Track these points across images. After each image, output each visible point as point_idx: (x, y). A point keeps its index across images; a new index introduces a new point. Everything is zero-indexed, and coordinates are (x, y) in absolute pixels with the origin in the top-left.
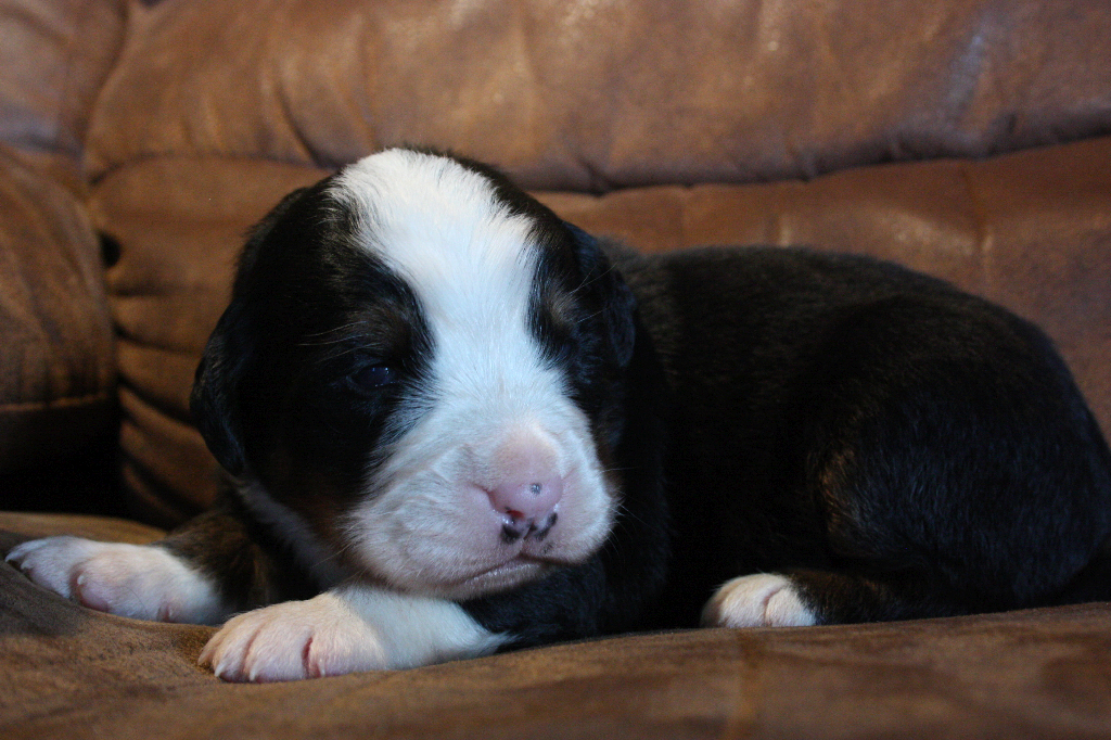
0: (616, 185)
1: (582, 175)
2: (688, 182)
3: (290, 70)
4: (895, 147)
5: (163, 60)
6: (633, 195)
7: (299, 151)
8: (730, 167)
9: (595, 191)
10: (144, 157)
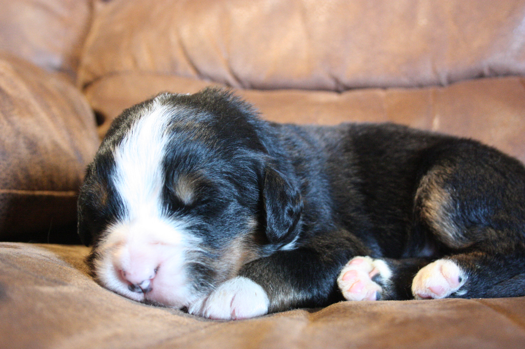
0: (348, 88)
1: (331, 84)
2: (384, 87)
3: (186, 32)
4: (486, 71)
5: (119, 28)
6: (359, 94)
7: (191, 72)
8: (405, 80)
9: (338, 91)
10: (112, 74)
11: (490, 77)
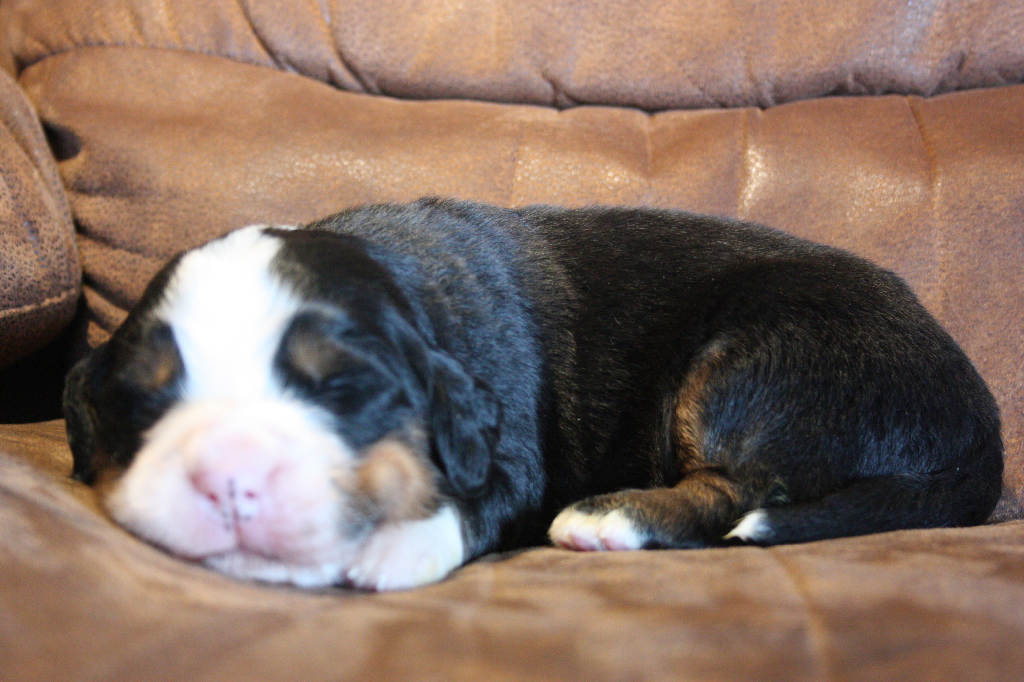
0: (578, 102)
1: (545, 91)
2: (651, 109)
9: (556, 105)
11: (858, 93)
